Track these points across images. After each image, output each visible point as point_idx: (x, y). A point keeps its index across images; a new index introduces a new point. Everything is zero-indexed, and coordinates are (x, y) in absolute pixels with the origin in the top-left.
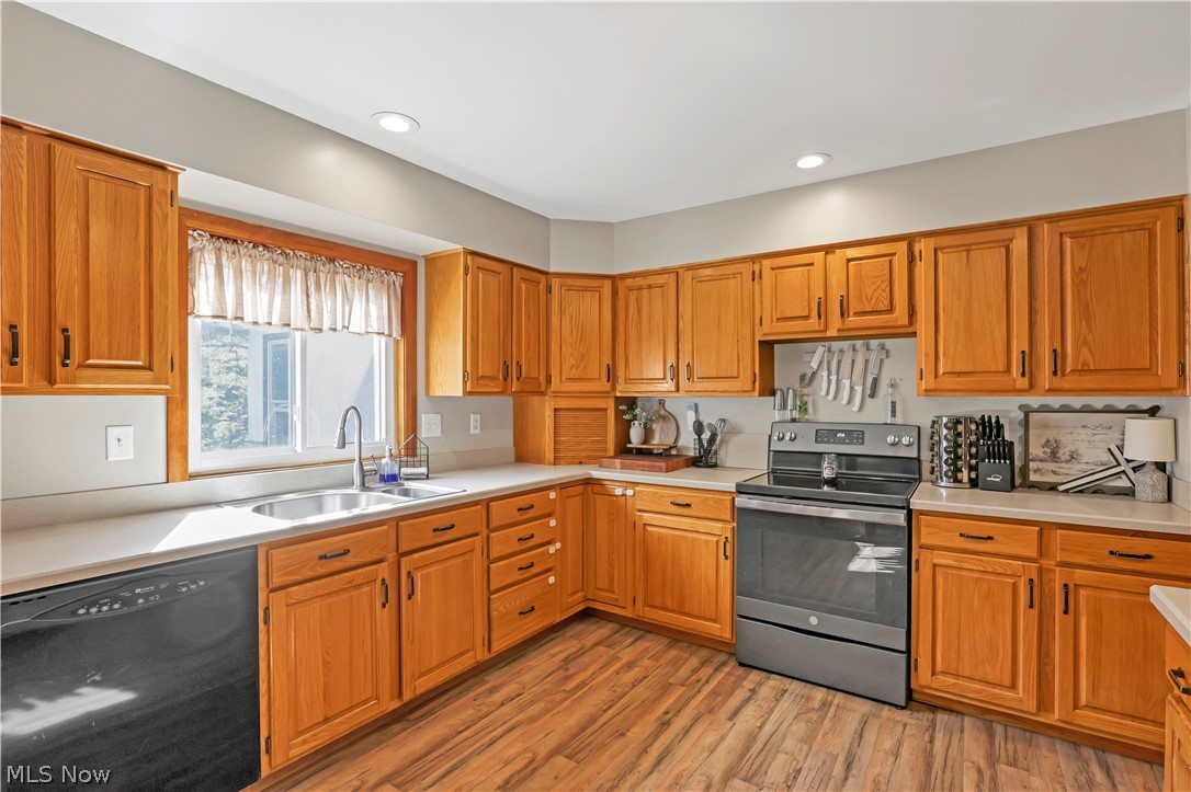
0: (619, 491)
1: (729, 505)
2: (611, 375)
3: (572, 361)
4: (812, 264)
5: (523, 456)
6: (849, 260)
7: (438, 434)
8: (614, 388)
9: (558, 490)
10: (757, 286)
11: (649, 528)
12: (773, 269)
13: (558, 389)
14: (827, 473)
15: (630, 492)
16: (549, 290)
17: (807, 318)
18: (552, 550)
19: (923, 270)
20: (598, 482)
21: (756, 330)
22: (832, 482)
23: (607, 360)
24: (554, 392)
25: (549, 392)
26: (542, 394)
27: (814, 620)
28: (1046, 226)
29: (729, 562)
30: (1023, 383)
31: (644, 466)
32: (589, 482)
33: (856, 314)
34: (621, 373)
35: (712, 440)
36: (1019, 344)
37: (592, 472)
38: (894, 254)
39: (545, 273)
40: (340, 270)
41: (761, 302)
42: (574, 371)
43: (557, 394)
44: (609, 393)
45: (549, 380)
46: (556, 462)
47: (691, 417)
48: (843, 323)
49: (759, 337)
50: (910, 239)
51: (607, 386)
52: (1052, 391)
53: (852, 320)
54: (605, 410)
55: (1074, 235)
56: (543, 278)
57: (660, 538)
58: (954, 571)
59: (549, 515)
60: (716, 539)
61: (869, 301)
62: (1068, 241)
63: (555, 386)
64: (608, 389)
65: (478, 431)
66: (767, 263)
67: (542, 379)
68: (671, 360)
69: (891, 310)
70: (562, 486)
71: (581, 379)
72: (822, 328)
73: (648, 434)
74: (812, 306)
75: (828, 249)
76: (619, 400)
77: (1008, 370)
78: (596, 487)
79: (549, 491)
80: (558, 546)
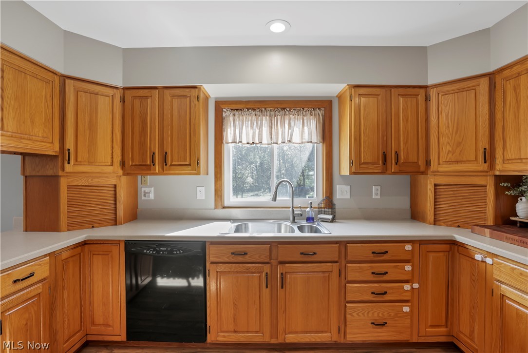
0: (478, 257)
2: (489, 156)
3: (449, 148)
5: (415, 215)
7: (348, 197)
8: (492, 167)
9: (417, 246)
11: (507, 301)
13: (436, 170)
15: (489, 261)
16: (427, 98)
18: (407, 287)
20: (462, 245)
23: (484, 143)
24: (433, 172)
25: (429, 172)
26: (423, 173)
31: (514, 240)
32: (454, 243)
34: (499, 153)
39: (426, 87)
40: (287, 113)
42: (450, 155)
43: (435, 173)
44: (487, 172)
45: (428, 163)
46: (436, 222)
51: (485, 167)
54: (485, 186)
56: (421, 91)
59: (407, 261)
63: (434, 166)
64: (485, 169)
65: (379, 197)
67: (422, 162)
70: (422, 243)
71: (457, 162)
79: (405, 244)
80: (416, 286)
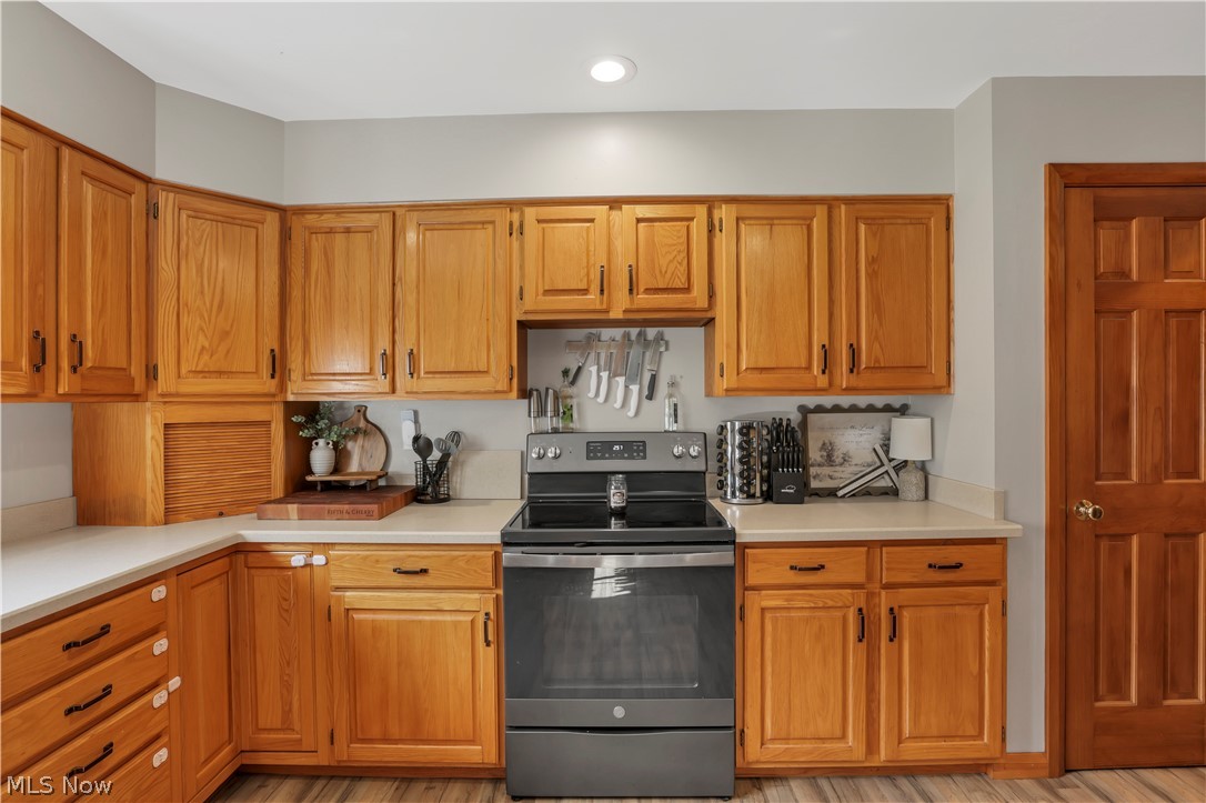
0: (298, 560)
1: (489, 563)
2: (278, 366)
3: (202, 341)
4: (592, 221)
5: (95, 513)
6: (639, 221)
8: (282, 388)
9: (173, 579)
10: (516, 245)
11: (357, 616)
12: (539, 221)
13: (173, 390)
14: (616, 500)
15: (319, 560)
16: (152, 212)
17: (585, 291)
18: (159, 698)
19: (724, 242)
20: (258, 549)
21: (514, 306)
22: (620, 514)
23: (270, 341)
24: (163, 395)
25: (152, 395)
26: (136, 397)
27: (619, 712)
28: (843, 207)
29: (492, 650)
30: (823, 381)
31: (341, 512)
32: (238, 551)
33: (647, 291)
34: (295, 361)
35: (442, 463)
36: (819, 338)
37: (243, 532)
38: (692, 219)
39: (147, 180)
41: (522, 267)
42: (206, 357)
43: (168, 398)
44: (274, 395)
45: (151, 373)
46: (170, 516)
47: (408, 431)
48: (632, 301)
49: (517, 316)
50: (710, 202)
51: (271, 385)
52: (849, 390)
53: (643, 299)
54: (267, 424)
55: (870, 221)
56: (139, 186)
57: (376, 629)
58: (784, 614)
60: (468, 618)
61: (663, 275)
62: (862, 227)
63: (166, 381)
64: (273, 390)
66: (531, 213)
67: (137, 371)
68: (383, 344)
69: (688, 290)
70: (182, 572)
71: (220, 373)
72: (604, 307)
73: (340, 457)
74: (592, 277)
75: (615, 203)
76: (291, 408)
77: (809, 368)
78: (253, 559)
79: (149, 587)
80: (175, 683)
